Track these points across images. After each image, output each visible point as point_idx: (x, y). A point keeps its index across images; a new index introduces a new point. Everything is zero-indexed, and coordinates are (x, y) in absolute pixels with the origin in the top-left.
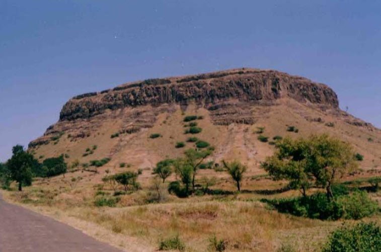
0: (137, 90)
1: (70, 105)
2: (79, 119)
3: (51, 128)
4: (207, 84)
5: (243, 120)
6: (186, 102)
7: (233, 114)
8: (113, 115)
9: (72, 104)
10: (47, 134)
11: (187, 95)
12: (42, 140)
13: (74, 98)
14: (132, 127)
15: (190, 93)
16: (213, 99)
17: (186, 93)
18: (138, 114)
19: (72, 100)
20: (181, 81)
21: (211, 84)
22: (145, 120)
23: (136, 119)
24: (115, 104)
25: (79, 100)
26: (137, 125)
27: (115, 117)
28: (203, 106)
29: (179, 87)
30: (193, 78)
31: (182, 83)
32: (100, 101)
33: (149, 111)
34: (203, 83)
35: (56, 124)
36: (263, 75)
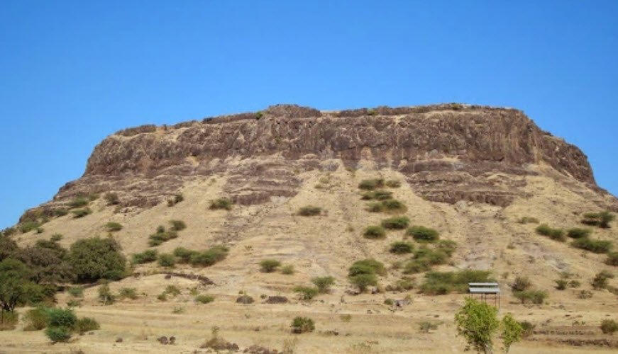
0: (253, 125)
1: (109, 145)
2: (129, 172)
3: (68, 186)
4: (394, 123)
5: (484, 196)
6: (354, 154)
7: (456, 182)
8: (203, 168)
9: (114, 144)
10: (61, 198)
11: (356, 141)
12: (52, 208)
13: (119, 133)
14: (250, 192)
15: (361, 137)
16: (408, 152)
17: (354, 138)
18: (259, 169)
19: (114, 136)
20: (339, 115)
21: (401, 125)
22: (277, 181)
23: (256, 179)
24: (207, 150)
25: (129, 138)
26: (261, 190)
27: (208, 173)
28: (390, 164)
29: (338, 124)
30: (365, 112)
31: (343, 119)
32: (174, 140)
33: (280, 165)
34: (387, 121)
35: (80, 180)
36: (503, 116)
